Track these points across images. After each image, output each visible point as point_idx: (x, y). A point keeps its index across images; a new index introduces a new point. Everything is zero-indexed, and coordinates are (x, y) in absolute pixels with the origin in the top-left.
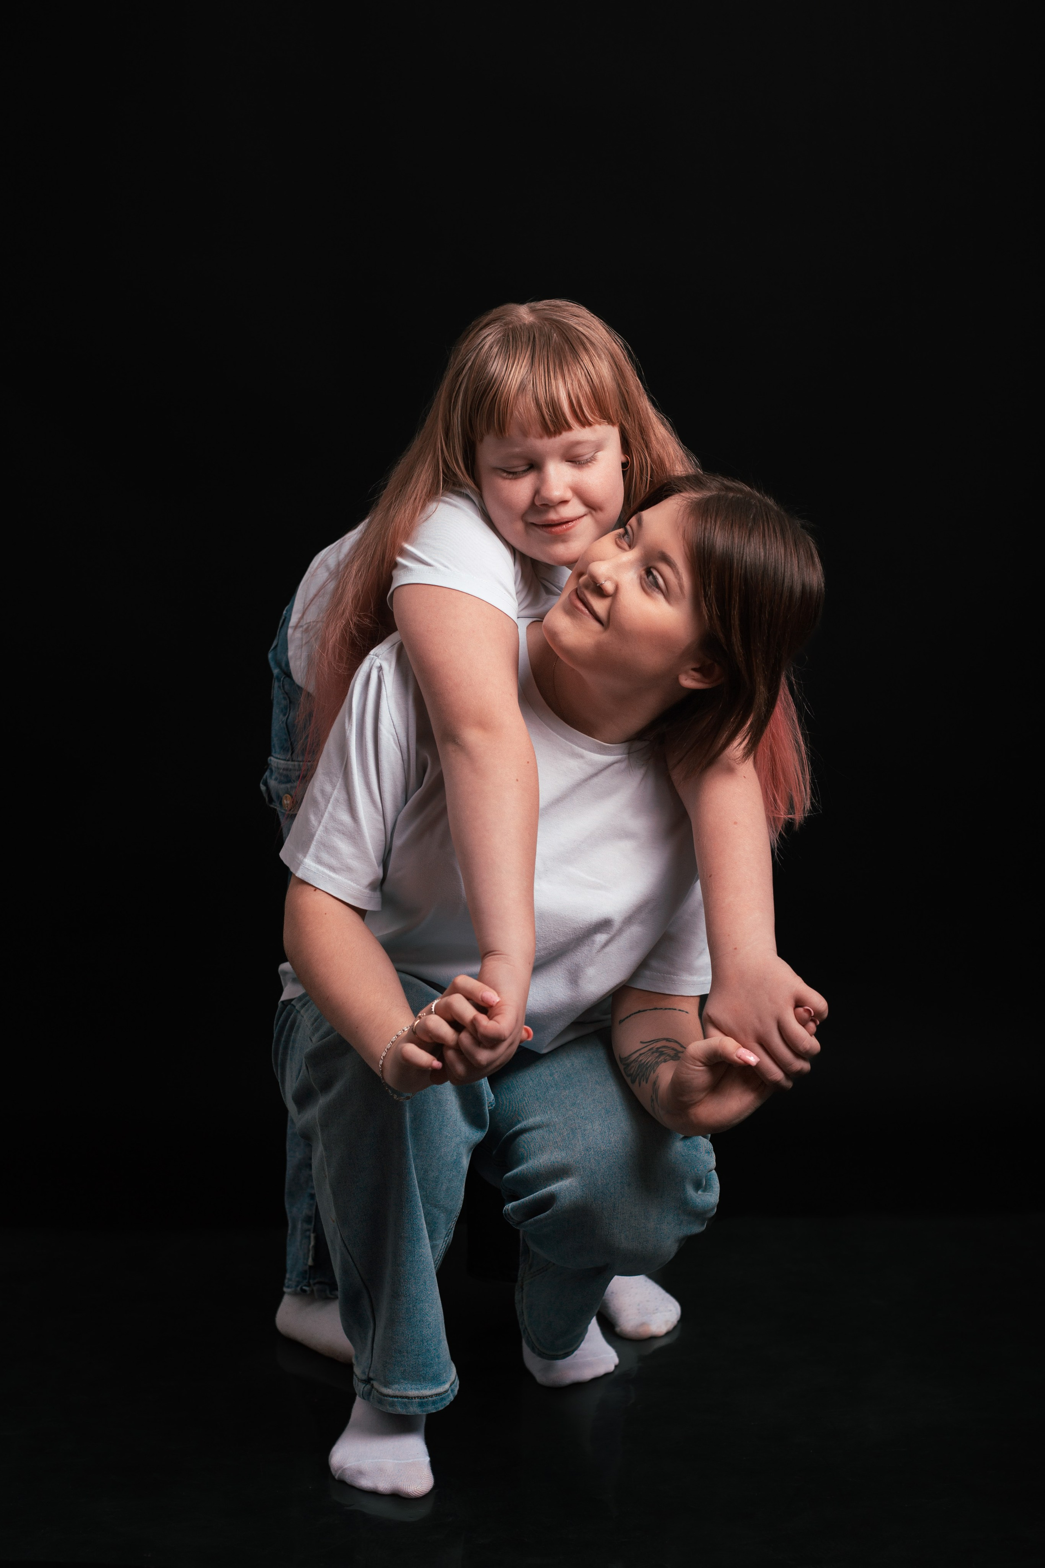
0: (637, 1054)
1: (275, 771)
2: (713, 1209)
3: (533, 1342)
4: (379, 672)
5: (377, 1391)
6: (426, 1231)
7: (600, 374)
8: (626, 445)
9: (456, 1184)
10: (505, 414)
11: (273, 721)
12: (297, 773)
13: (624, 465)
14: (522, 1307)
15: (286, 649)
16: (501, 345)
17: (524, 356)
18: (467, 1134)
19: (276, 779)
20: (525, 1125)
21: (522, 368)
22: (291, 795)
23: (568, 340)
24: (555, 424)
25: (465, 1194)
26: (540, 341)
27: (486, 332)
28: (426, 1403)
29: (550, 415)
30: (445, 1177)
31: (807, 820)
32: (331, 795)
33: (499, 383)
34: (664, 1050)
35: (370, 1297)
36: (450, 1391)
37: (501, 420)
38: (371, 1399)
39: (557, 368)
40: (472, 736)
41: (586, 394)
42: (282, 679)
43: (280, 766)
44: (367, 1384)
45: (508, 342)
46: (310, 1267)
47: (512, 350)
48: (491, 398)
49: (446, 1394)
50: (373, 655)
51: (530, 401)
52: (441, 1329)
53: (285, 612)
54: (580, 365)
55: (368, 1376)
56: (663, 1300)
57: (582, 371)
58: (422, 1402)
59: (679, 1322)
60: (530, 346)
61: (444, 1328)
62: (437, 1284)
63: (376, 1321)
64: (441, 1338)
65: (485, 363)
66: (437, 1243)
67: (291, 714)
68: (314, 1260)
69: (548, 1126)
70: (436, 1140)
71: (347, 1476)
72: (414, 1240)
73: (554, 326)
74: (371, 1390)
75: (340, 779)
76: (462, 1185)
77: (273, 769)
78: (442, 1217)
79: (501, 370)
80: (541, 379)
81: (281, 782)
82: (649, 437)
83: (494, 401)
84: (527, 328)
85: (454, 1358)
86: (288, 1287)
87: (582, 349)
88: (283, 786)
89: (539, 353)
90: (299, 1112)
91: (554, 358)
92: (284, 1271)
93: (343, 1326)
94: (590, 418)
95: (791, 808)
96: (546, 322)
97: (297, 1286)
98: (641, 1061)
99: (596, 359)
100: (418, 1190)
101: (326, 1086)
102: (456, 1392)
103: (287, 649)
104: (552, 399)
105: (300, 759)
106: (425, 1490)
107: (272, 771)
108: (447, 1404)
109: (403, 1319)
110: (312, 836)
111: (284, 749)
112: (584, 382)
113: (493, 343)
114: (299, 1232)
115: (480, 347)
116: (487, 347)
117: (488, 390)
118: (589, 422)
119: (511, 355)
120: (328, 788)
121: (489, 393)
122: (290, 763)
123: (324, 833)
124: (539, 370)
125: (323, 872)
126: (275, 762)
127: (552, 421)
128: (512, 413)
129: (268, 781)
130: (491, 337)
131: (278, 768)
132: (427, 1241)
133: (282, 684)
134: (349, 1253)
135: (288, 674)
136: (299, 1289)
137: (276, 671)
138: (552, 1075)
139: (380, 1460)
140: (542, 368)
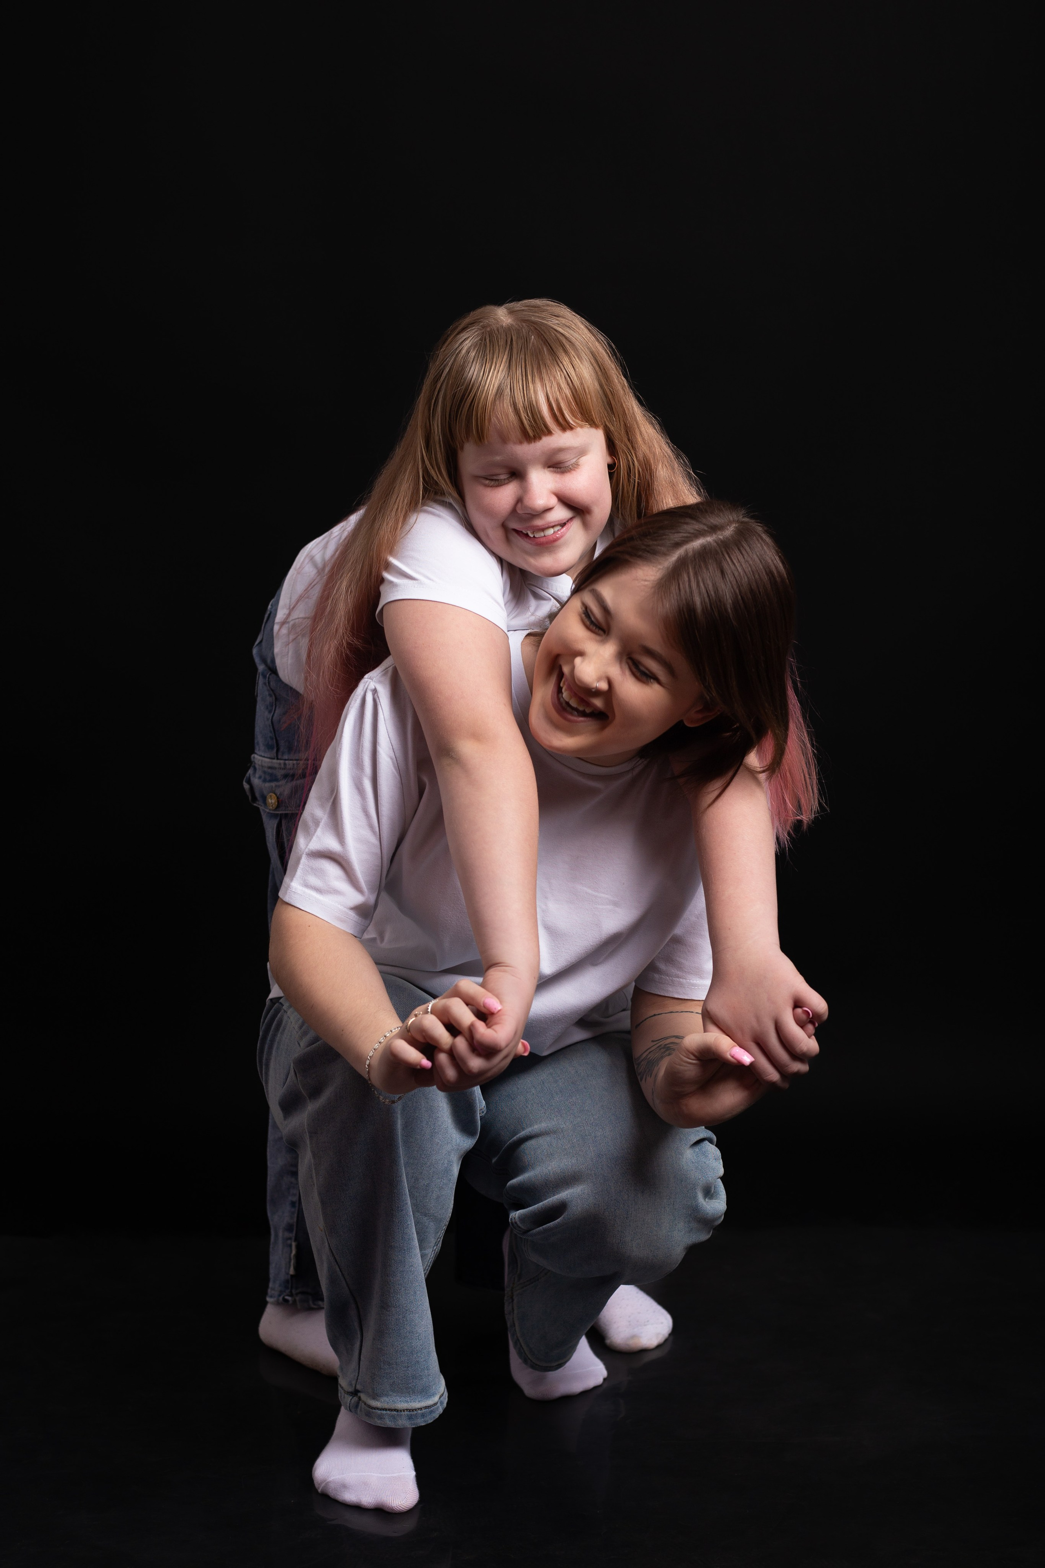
0: (648, 1052)
1: (259, 769)
2: (721, 1216)
3: (525, 1354)
4: (374, 695)
5: (365, 1404)
6: (417, 1240)
7: (580, 376)
8: (611, 447)
9: (446, 1191)
10: (483, 420)
11: (257, 717)
12: (283, 772)
13: (610, 467)
14: (513, 1318)
15: (272, 646)
16: (478, 349)
17: (501, 360)
18: (458, 1141)
19: (260, 777)
20: (530, 1132)
21: (499, 373)
22: (276, 795)
23: (546, 342)
24: (534, 429)
26: (517, 343)
27: (464, 335)
28: (416, 1415)
29: (529, 420)
30: (435, 1185)
31: (816, 821)
33: (476, 388)
34: (670, 1046)
35: (357, 1308)
36: (439, 1404)
37: (479, 425)
38: (358, 1412)
39: (535, 371)
40: (467, 748)
41: (566, 396)
42: (268, 675)
43: (264, 764)
44: (354, 1396)
45: (485, 345)
46: (292, 1276)
47: (490, 355)
48: (469, 405)
49: (435, 1406)
50: (370, 676)
51: (507, 405)
52: (431, 1341)
53: (269, 607)
54: (560, 367)
55: (355, 1388)
56: (654, 1312)
57: (562, 373)
58: (411, 1414)
59: (670, 1335)
60: (508, 349)
61: (434, 1339)
62: (427, 1295)
63: (364, 1332)
64: (430, 1350)
65: (462, 369)
66: (426, 1252)
67: (276, 712)
68: (296, 1269)
69: (555, 1132)
70: (427, 1147)
71: (330, 1490)
73: (532, 328)
74: (357, 1402)
75: (330, 804)
76: (452, 1193)
77: (257, 766)
78: (432, 1226)
79: (478, 375)
80: (519, 382)
81: (265, 781)
82: (636, 438)
83: (472, 407)
84: (504, 331)
85: (443, 1370)
86: (271, 1297)
87: (561, 351)
88: (267, 785)
89: (516, 356)
90: (285, 1117)
91: (531, 361)
92: (267, 1280)
93: (328, 1336)
94: (571, 422)
95: (799, 807)
96: (524, 324)
97: (280, 1296)
98: (649, 1058)
99: (576, 361)
100: (409, 1199)
101: (315, 1092)
102: (445, 1405)
103: (273, 644)
104: (531, 404)
105: (286, 757)
106: (410, 1505)
107: (255, 769)
108: (437, 1417)
109: (392, 1330)
111: (269, 747)
112: (564, 385)
113: (469, 348)
114: (280, 1241)
115: (457, 352)
116: (464, 351)
117: (465, 397)
118: (570, 426)
119: (488, 360)
120: (318, 812)
121: (467, 398)
122: (275, 761)
124: (516, 374)
126: (259, 760)
127: (531, 426)
128: (490, 419)
129: (252, 779)
130: (467, 342)
131: (262, 766)
132: (418, 1250)
133: (268, 681)
134: (337, 1262)
135: (273, 670)
136: (281, 1298)
137: (261, 668)
138: (556, 1082)
139: (364, 1474)
140: (519, 371)
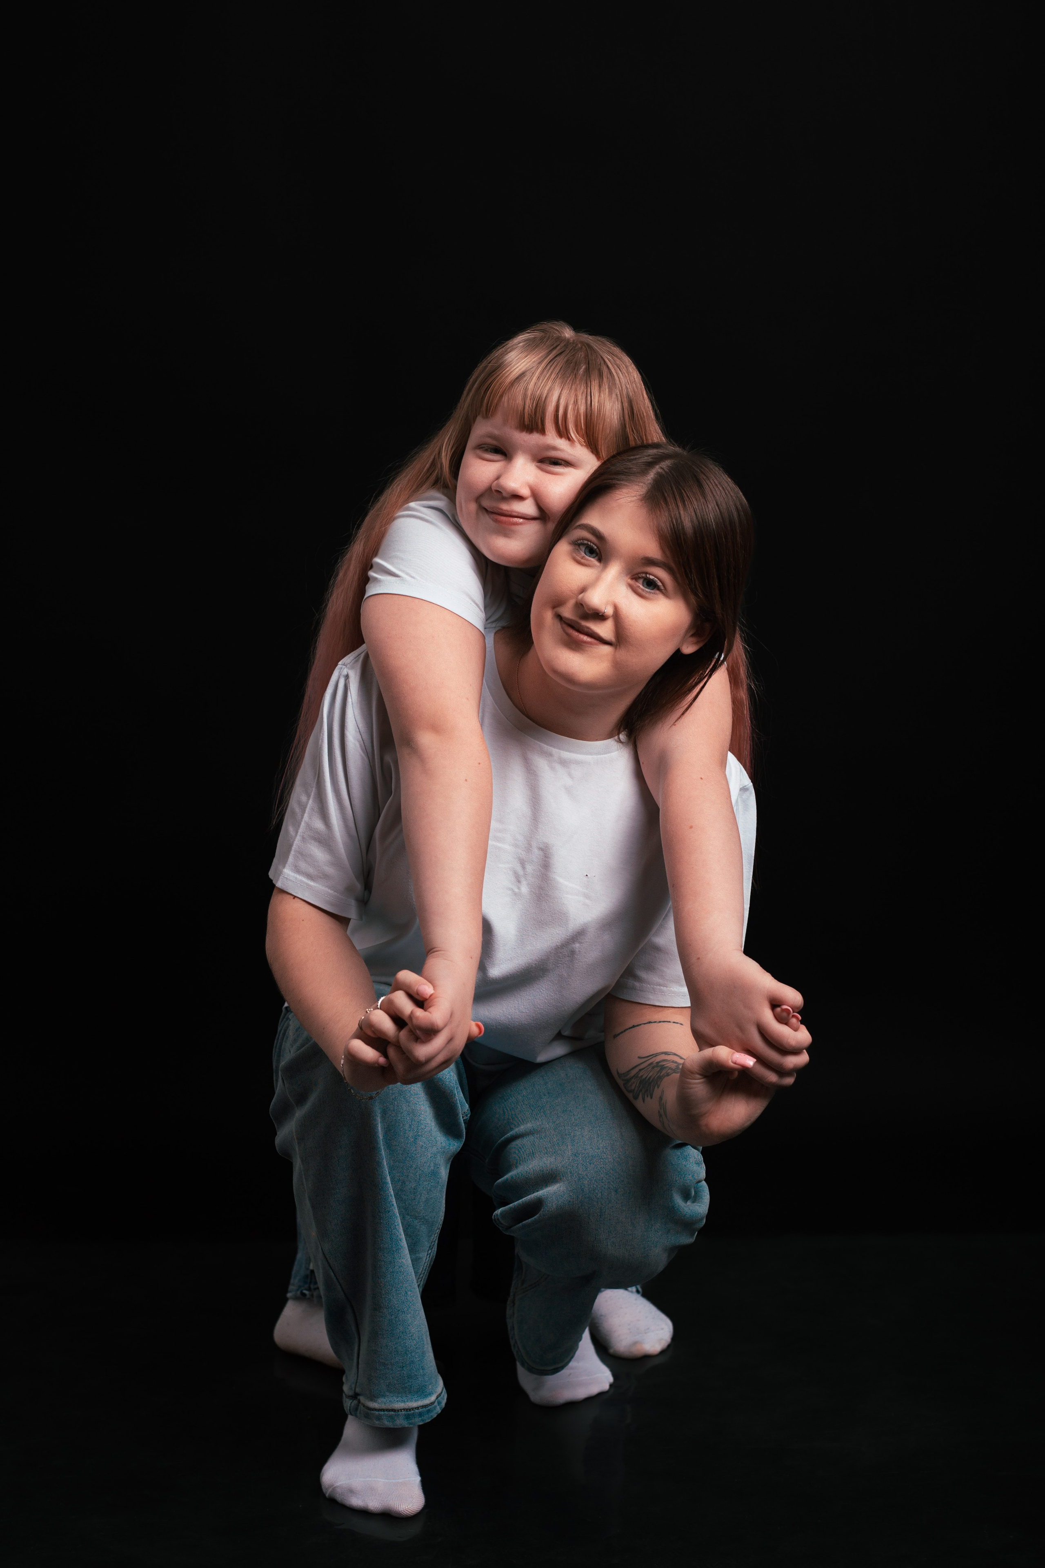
0: (637, 1069)
2: (701, 1220)
4: (346, 680)
5: (364, 1406)
6: (405, 1241)
9: (435, 1194)
14: (513, 1322)
18: (443, 1144)
20: (517, 1132)
25: (446, 1206)
28: (414, 1415)
30: (423, 1188)
32: (307, 805)
34: (664, 1064)
35: (353, 1311)
36: (436, 1403)
38: (358, 1414)
40: (426, 739)
44: (355, 1399)
49: (433, 1406)
50: (342, 665)
52: (425, 1340)
55: (355, 1392)
56: (654, 1318)
58: (409, 1414)
59: (670, 1341)
61: (429, 1339)
63: (360, 1336)
64: (425, 1350)
66: (419, 1257)
69: (538, 1132)
70: (410, 1150)
71: (338, 1494)
72: (393, 1251)
74: (358, 1406)
75: (314, 789)
76: (443, 1196)
78: (422, 1228)
85: (441, 1370)
86: (292, 1292)
93: (330, 1342)
97: (299, 1290)
98: (642, 1076)
100: (394, 1200)
101: (302, 1099)
102: (443, 1405)
106: (417, 1509)
108: (435, 1417)
109: (386, 1331)
110: (291, 846)
120: (304, 798)
123: (301, 842)
125: (301, 880)
132: (407, 1251)
134: (331, 1268)
136: (300, 1292)
138: (545, 1086)
139: (370, 1479)
